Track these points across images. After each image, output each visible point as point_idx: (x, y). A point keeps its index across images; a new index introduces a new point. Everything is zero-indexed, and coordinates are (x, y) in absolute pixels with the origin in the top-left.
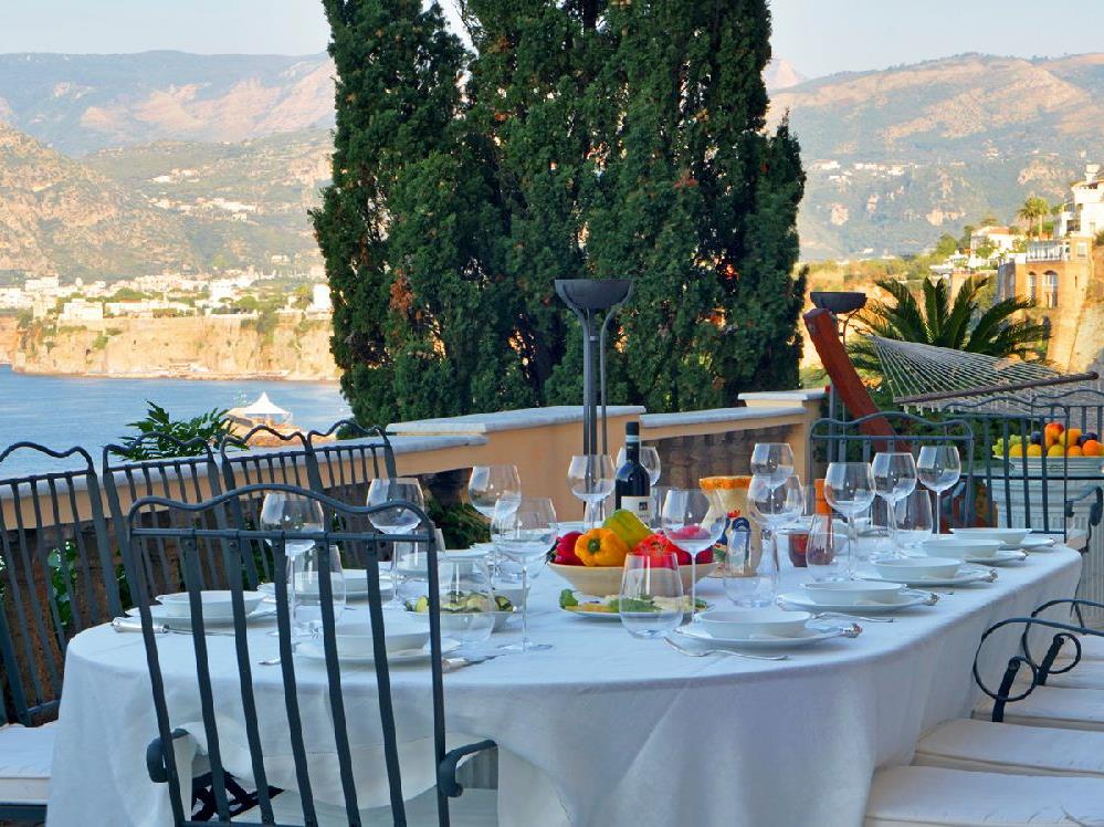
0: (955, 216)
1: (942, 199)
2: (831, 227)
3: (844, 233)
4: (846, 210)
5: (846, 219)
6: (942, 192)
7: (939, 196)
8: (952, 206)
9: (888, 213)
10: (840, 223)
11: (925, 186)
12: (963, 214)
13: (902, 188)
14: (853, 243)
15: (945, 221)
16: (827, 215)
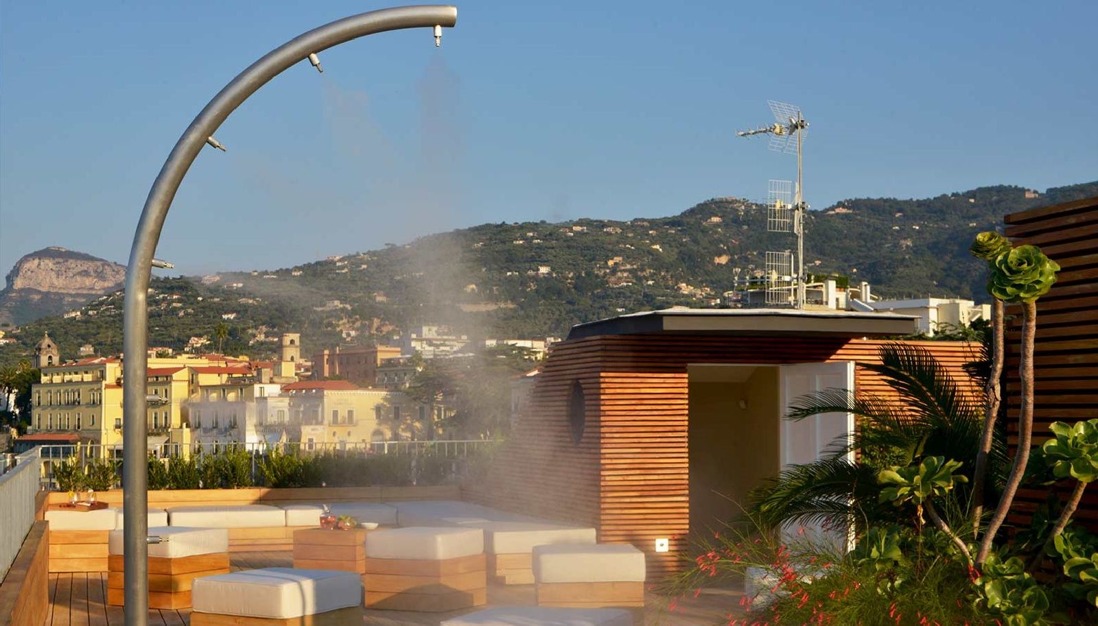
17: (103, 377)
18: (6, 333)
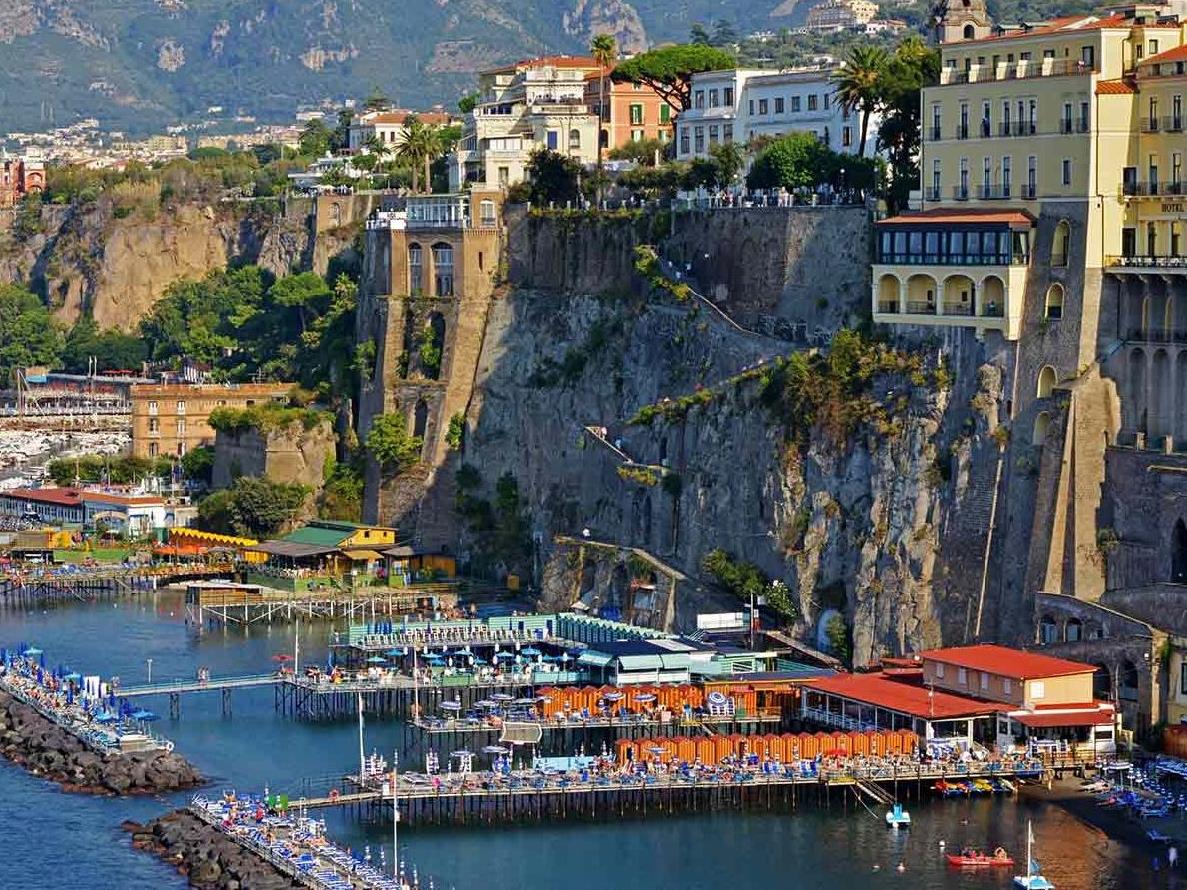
0: (342, 56)
1: (322, 29)
2: (161, 75)
3: (179, 83)
4: (181, 49)
5: (182, 63)
6: (323, 20)
7: (319, 24)
8: (338, 41)
9: (242, 53)
10: (173, 68)
11: (298, 11)
12: (355, 54)
13: (263, 14)
14: (191, 99)
15: (327, 64)
16: (153, 56)
17: (1093, 65)
18: (881, 6)
